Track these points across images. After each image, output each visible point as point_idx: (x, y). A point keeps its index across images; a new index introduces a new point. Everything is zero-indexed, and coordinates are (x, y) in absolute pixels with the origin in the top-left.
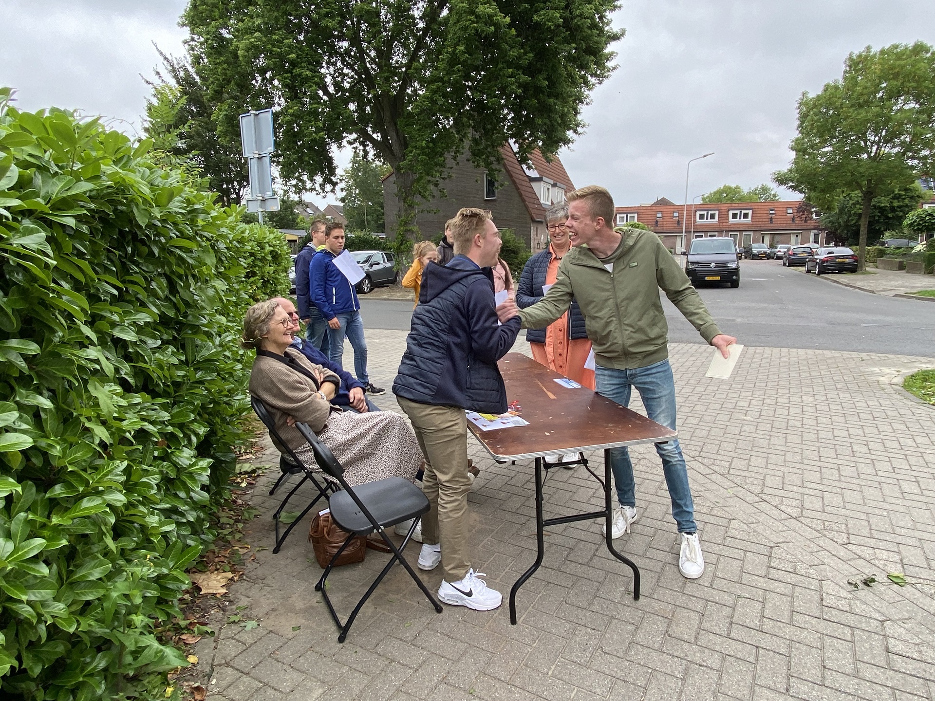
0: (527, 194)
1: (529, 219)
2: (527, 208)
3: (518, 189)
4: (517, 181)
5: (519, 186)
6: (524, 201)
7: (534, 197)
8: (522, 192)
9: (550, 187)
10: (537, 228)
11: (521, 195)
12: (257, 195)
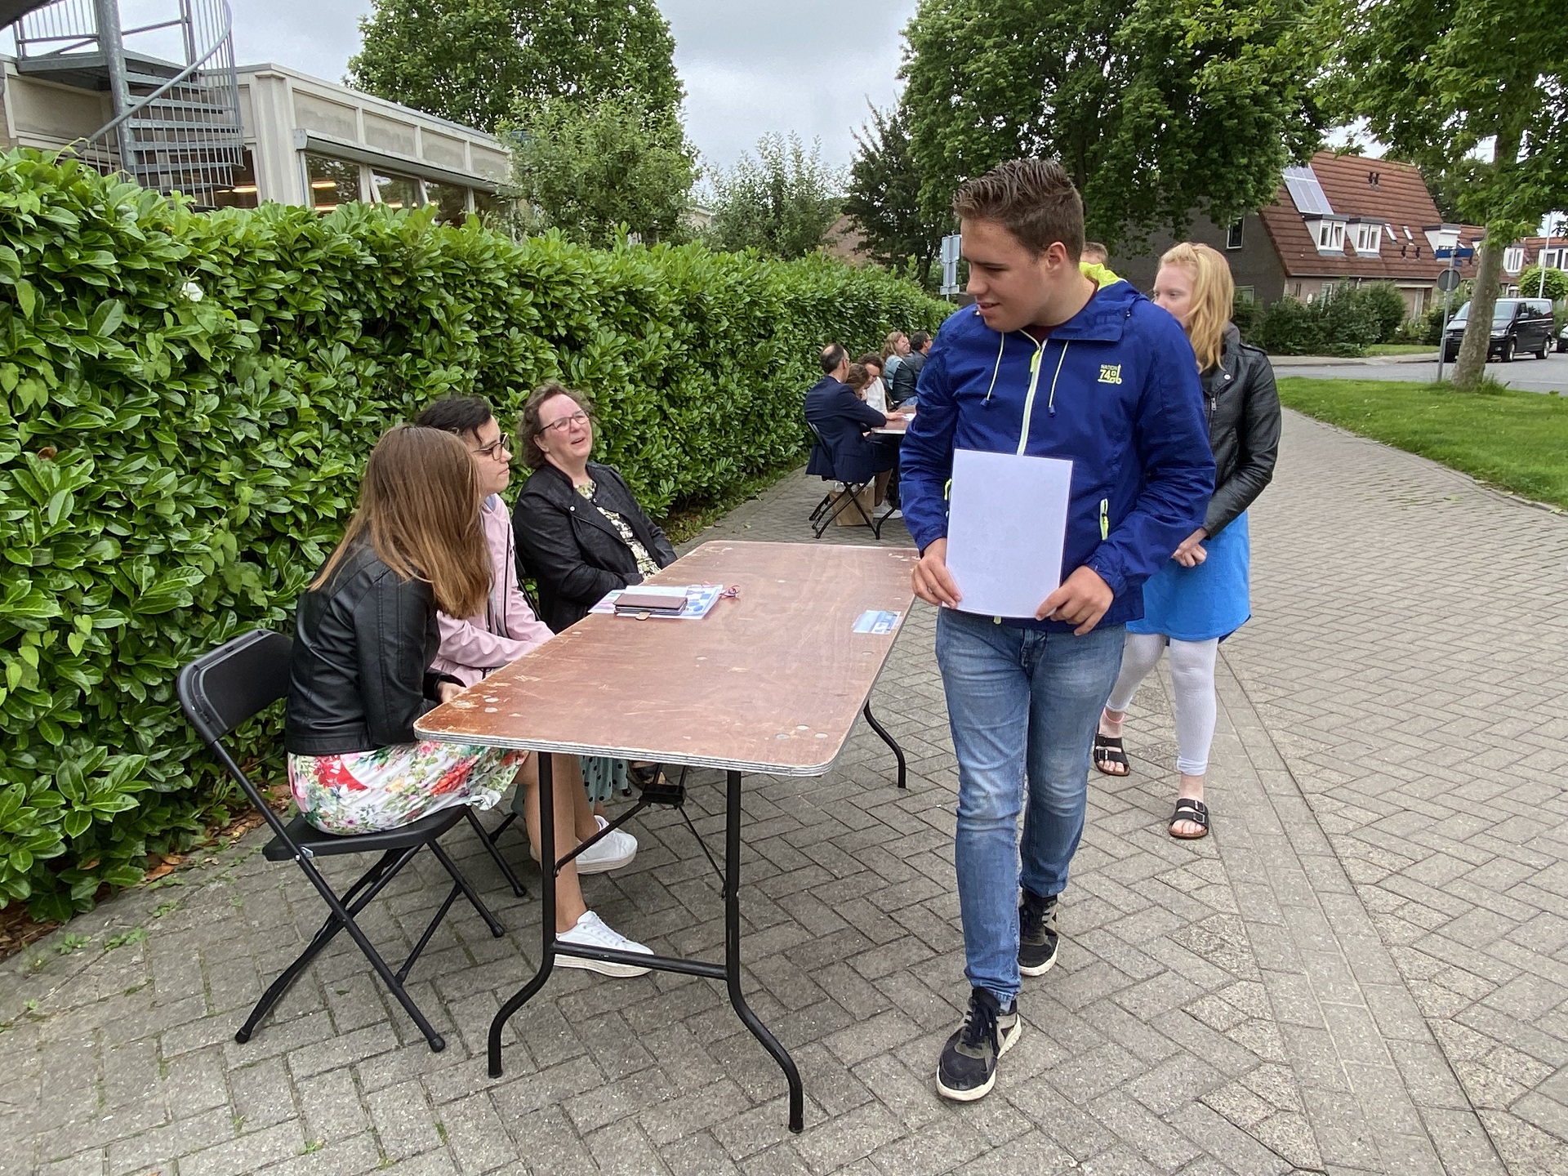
0: (1290, 240)
1: (1282, 274)
2: (1280, 259)
3: (1270, 234)
4: (1272, 224)
5: (1274, 232)
6: (1277, 250)
7: (1304, 241)
8: (1278, 240)
9: (1344, 226)
10: (1299, 286)
11: (1273, 242)
12: (946, 284)
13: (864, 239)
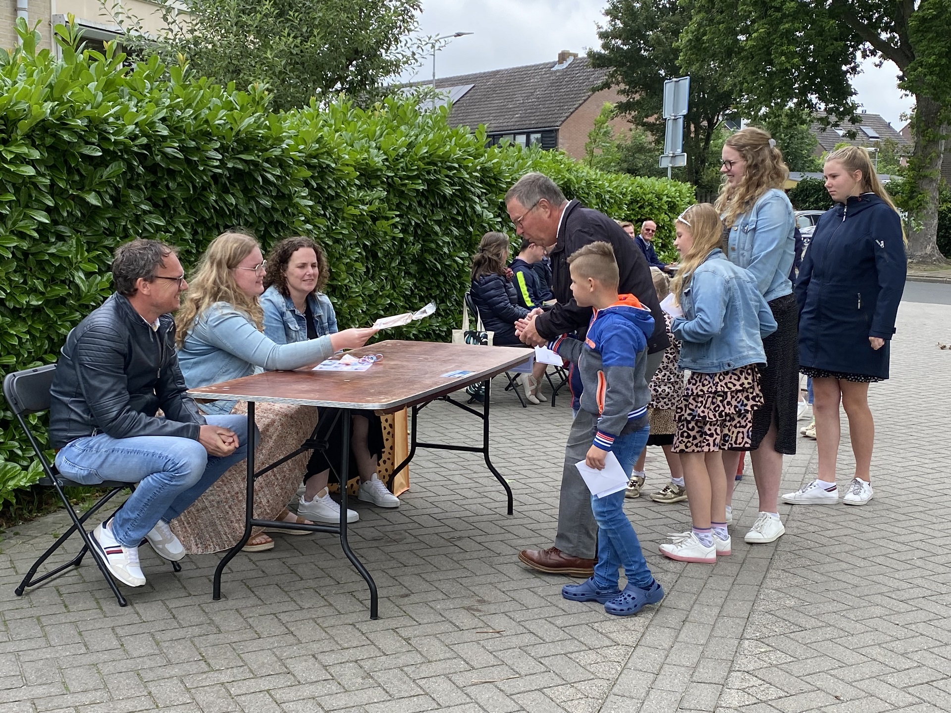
12: (669, 152)
13: (624, 99)
